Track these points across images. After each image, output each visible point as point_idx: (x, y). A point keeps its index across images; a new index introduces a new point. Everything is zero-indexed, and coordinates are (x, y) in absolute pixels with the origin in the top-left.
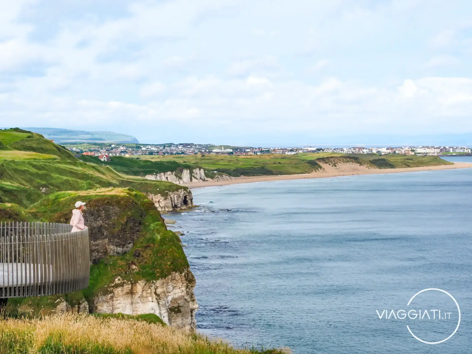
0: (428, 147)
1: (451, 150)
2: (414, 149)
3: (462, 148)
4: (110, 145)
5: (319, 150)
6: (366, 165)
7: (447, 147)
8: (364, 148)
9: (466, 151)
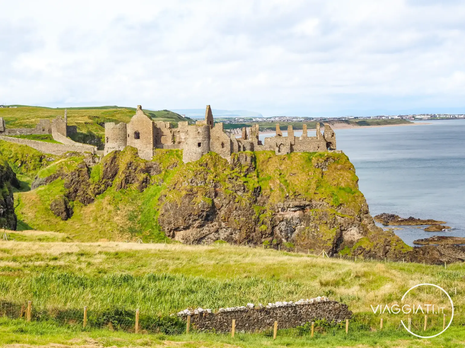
0: (424, 115)
1: (438, 116)
2: (415, 116)
3: (444, 115)
4: (235, 119)
5: (355, 118)
6: (352, 124)
7: (436, 115)
8: (383, 116)
9: (447, 116)
